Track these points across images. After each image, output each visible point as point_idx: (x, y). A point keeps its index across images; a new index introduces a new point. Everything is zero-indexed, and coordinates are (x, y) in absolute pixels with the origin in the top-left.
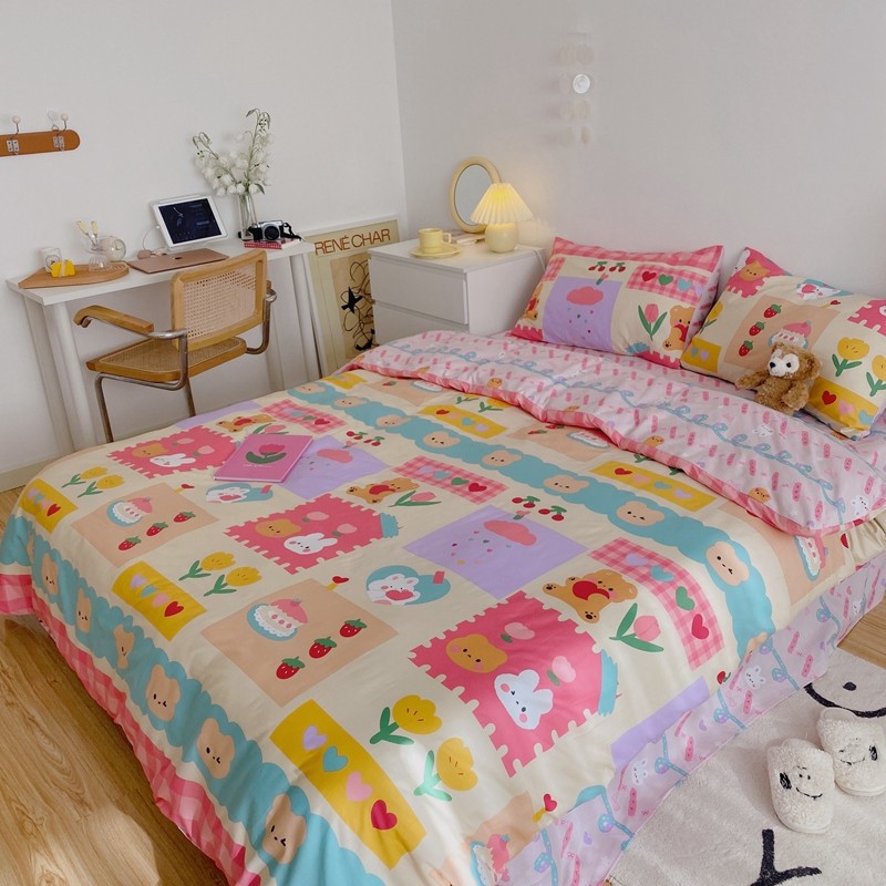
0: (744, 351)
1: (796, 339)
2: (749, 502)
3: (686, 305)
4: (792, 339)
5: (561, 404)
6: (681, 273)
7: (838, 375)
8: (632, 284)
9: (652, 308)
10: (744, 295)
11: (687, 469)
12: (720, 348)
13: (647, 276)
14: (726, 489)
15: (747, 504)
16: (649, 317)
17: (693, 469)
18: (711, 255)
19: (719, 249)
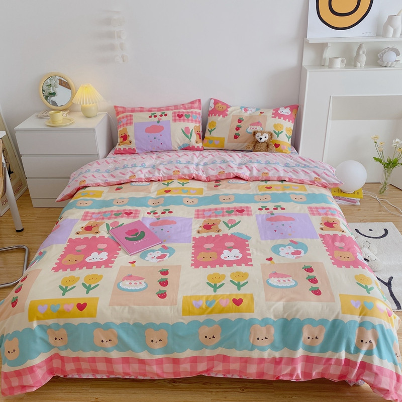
0: (236, 137)
1: (258, 128)
2: (316, 182)
3: (198, 125)
4: (256, 128)
5: (213, 173)
6: (192, 112)
7: (278, 137)
8: (175, 120)
9: (187, 128)
10: (224, 117)
11: (287, 179)
12: (224, 138)
13: (180, 116)
14: (305, 181)
15: (315, 183)
16: (186, 132)
17: (289, 179)
18: (197, 103)
19: (199, 100)
